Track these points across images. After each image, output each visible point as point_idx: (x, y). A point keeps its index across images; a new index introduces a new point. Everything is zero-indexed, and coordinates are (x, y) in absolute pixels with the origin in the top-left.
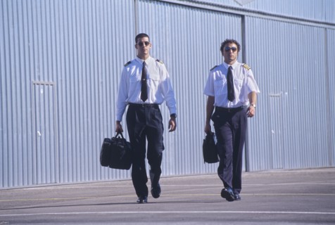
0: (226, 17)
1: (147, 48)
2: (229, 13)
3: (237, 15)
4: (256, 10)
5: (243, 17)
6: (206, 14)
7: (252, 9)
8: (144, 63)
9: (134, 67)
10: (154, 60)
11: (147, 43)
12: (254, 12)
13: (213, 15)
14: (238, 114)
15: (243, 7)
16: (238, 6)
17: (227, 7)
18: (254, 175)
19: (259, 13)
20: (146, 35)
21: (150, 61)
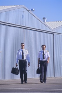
0: (49, 34)
1: (23, 47)
2: (49, 33)
3: (52, 34)
4: (57, 32)
5: (53, 34)
6: (43, 33)
7: (56, 32)
8: (23, 50)
9: (20, 51)
10: (25, 49)
11: (23, 45)
12: (56, 33)
13: (45, 34)
14: (46, 62)
15: (54, 31)
16: (52, 31)
17: (49, 32)
18: (56, 78)
19: (58, 33)
20: (23, 44)
21: (24, 49)
